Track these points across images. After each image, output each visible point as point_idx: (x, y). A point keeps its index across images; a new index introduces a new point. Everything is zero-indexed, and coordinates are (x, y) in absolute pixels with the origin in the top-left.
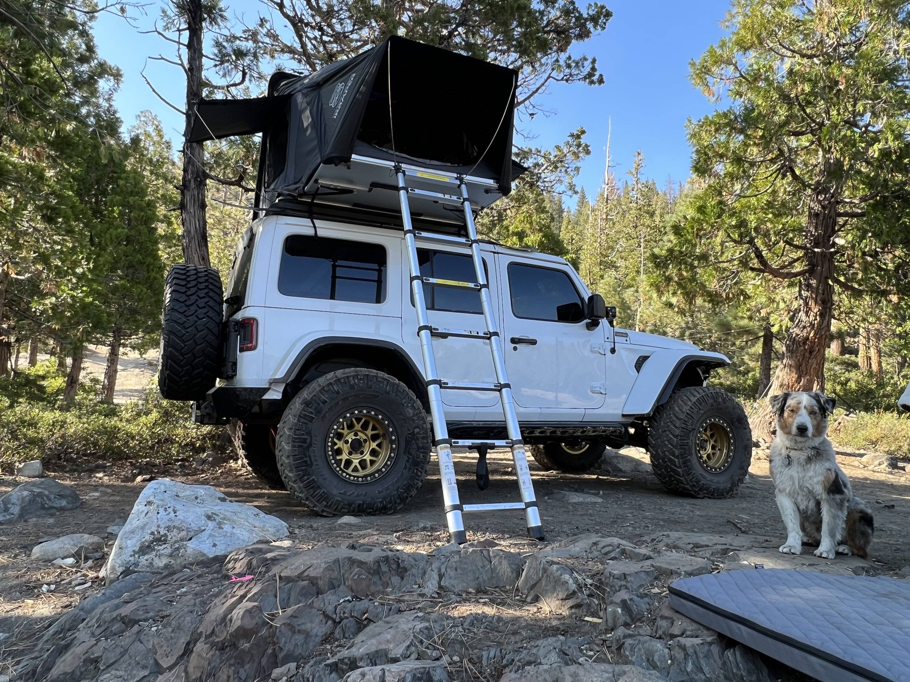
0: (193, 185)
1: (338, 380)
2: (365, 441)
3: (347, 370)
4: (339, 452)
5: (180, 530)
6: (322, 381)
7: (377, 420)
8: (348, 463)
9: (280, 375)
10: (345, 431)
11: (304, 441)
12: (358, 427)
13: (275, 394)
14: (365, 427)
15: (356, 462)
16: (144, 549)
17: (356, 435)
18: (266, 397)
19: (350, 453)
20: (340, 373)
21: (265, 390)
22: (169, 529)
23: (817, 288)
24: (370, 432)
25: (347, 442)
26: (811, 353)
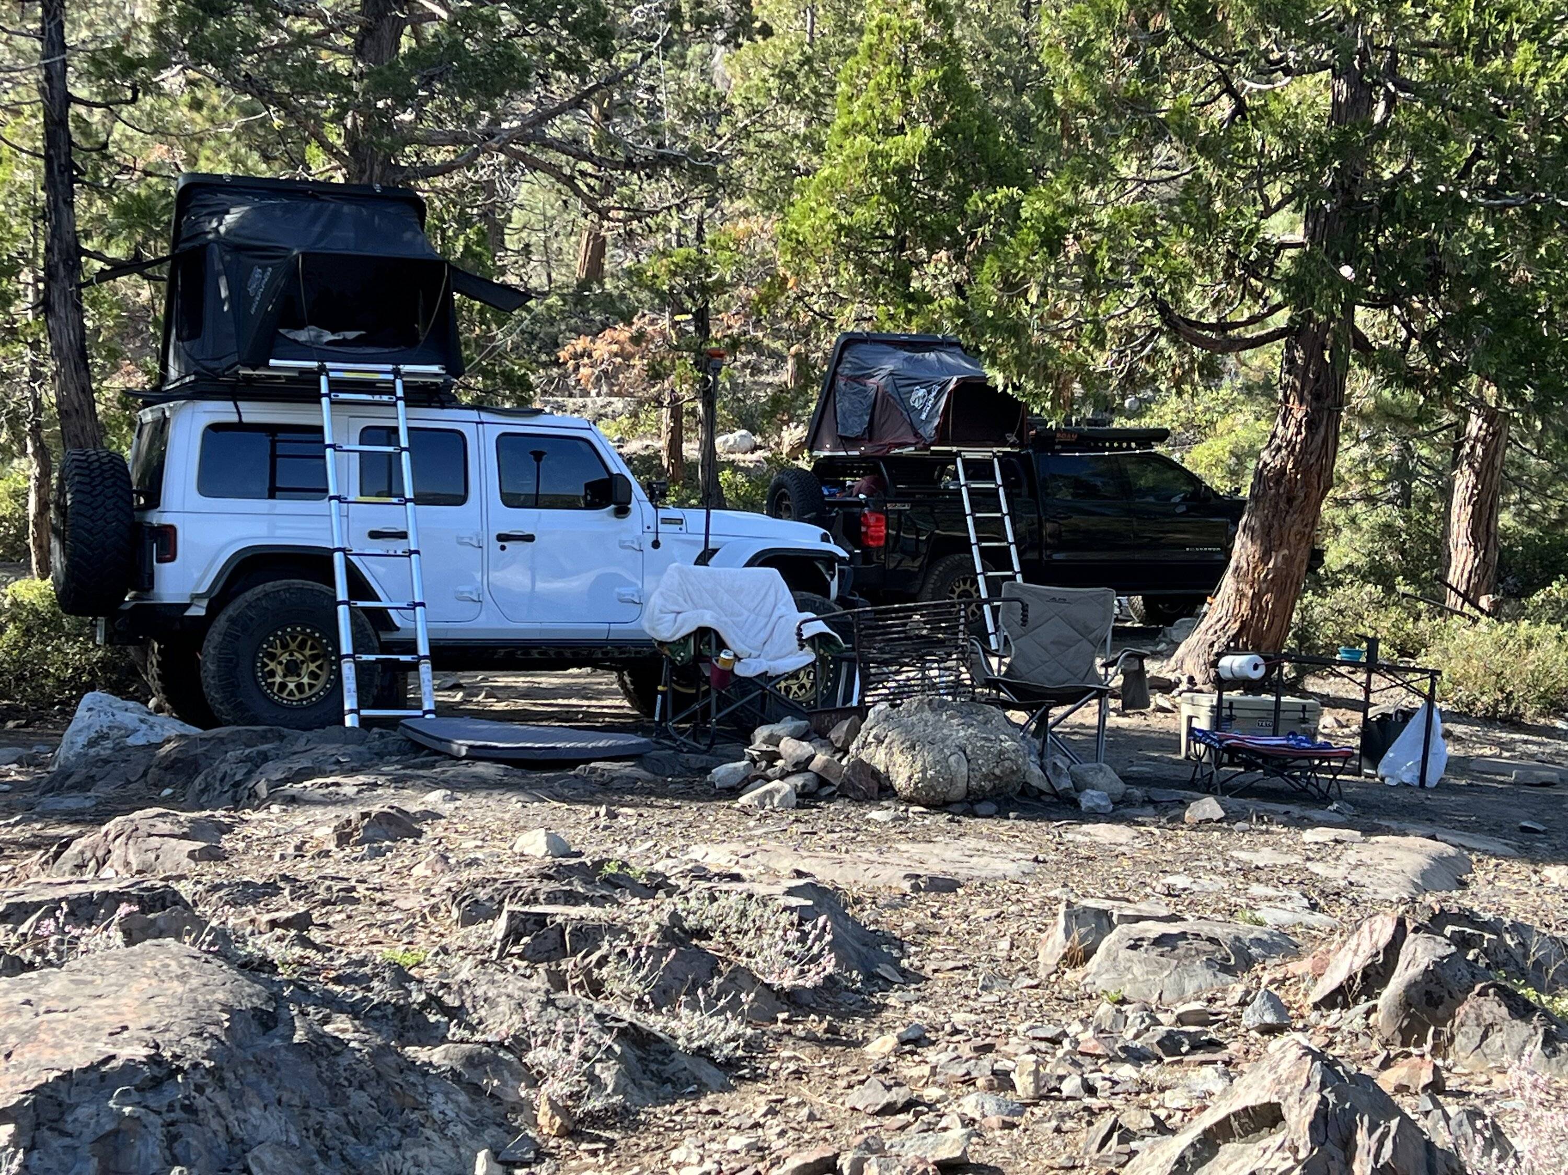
0: (62, 272)
1: (267, 595)
2: (303, 662)
3: (279, 582)
4: (272, 673)
5: (120, 729)
6: (249, 595)
7: (314, 638)
8: (283, 686)
9: (203, 589)
10: (279, 651)
11: (231, 660)
12: (293, 646)
13: (198, 610)
14: (302, 646)
15: (291, 686)
16: (92, 743)
17: (291, 655)
18: (187, 614)
19: (285, 676)
20: (269, 586)
21: (187, 606)
22: (110, 728)
23: (1306, 368)
24: (308, 652)
25: (280, 663)
26: (1290, 501)
